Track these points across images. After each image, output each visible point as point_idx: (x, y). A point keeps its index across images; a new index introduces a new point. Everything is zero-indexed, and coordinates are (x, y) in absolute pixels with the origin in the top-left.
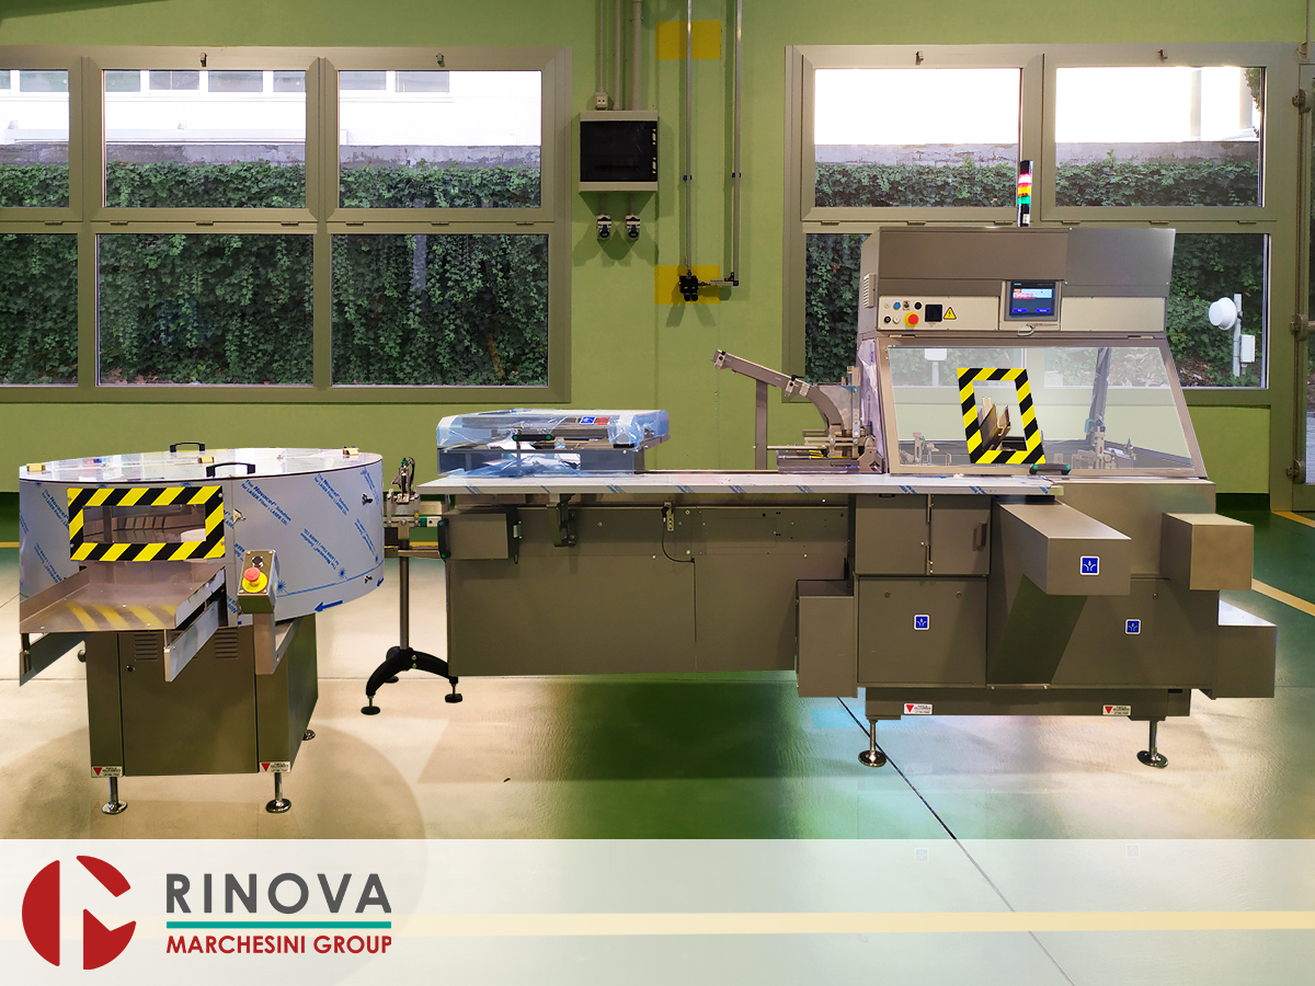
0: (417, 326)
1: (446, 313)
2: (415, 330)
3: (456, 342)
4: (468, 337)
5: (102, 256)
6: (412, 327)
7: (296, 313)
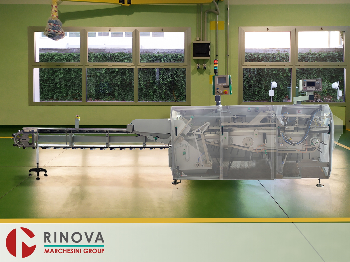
0: (157, 88)
1: (163, 86)
2: (157, 89)
3: (165, 92)
4: (168, 91)
5: (87, 73)
7: (131, 85)
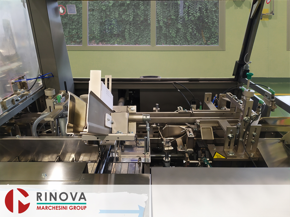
0: (181, 27)
1: (189, 23)
2: (180, 29)
3: (192, 32)
4: (196, 31)
6: (179, 27)
7: (146, 23)
